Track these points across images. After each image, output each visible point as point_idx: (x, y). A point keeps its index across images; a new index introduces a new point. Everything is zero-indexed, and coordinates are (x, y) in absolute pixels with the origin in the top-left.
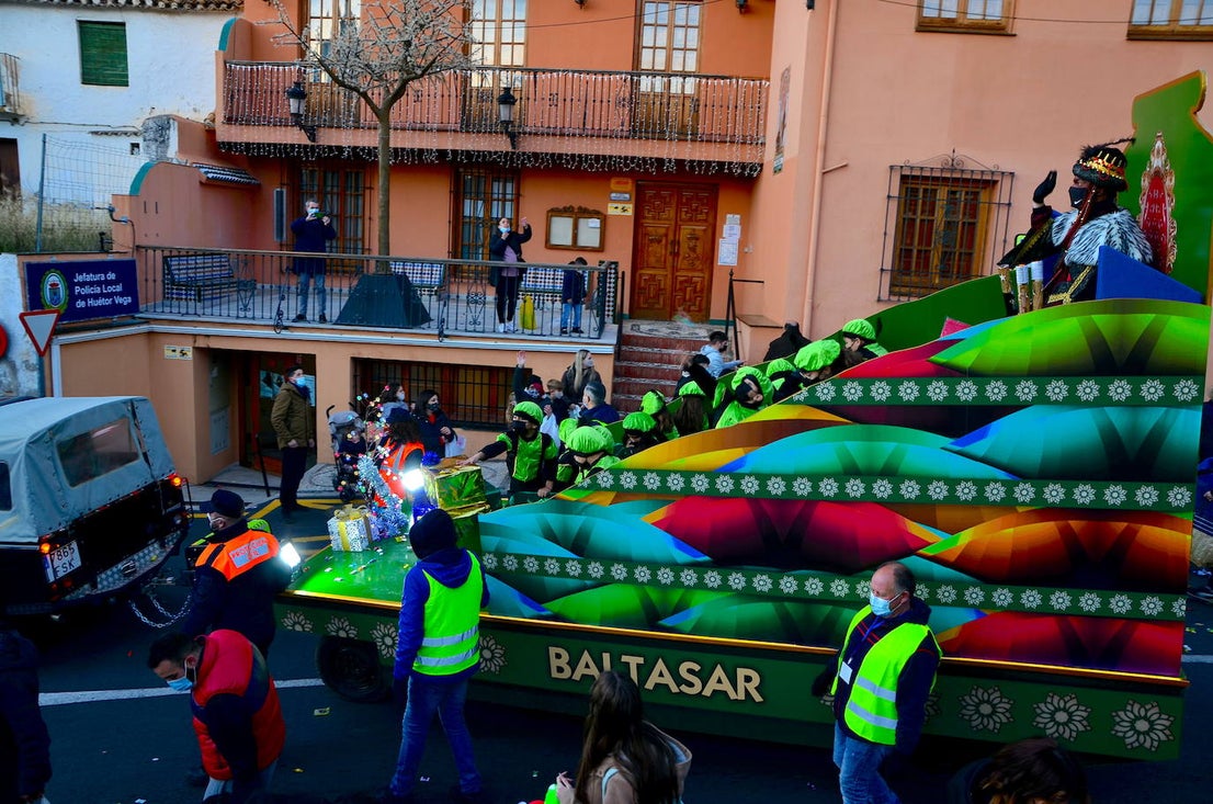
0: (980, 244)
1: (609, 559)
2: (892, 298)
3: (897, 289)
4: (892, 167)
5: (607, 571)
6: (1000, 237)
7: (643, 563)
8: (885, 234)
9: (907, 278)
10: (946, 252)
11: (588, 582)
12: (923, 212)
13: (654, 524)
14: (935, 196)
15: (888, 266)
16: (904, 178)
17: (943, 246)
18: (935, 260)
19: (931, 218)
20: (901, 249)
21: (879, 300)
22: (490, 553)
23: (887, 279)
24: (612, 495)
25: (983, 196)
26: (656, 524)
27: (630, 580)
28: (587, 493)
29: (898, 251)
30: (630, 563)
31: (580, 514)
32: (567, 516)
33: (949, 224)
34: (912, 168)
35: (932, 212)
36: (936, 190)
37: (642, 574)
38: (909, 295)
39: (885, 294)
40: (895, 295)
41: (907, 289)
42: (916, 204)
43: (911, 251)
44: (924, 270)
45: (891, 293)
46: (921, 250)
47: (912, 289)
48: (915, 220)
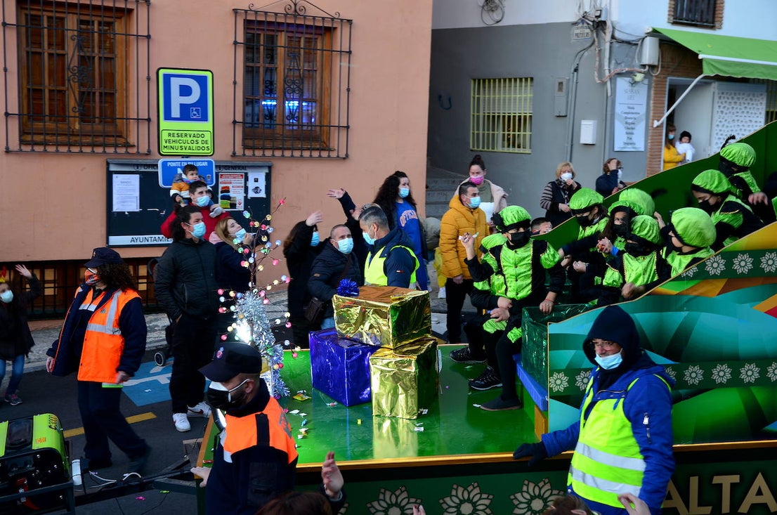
0: (122, 85)
1: (710, 359)
2: (25, 148)
3: (29, 138)
5: (708, 375)
6: (143, 75)
7: (750, 360)
8: (5, 70)
9: (40, 125)
10: (83, 93)
11: (682, 392)
12: (50, 45)
13: (766, 312)
14: (63, 25)
15: (14, 108)
17: (81, 85)
18: (72, 102)
19: (61, 52)
20: (28, 90)
21: (8, 151)
22: (559, 371)
23: (14, 125)
24: (721, 284)
25: (119, 27)
26: (769, 312)
27: (735, 382)
28: (692, 284)
29: (25, 91)
30: (735, 360)
31: (681, 309)
32: (665, 314)
33: (82, 60)
35: (62, 45)
36: (63, 19)
37: (750, 373)
38: (45, 144)
39: (14, 144)
40: (27, 143)
41: (42, 137)
42: (40, 35)
43: (41, 91)
44: (59, 114)
45: (22, 142)
46: (53, 90)
47: (48, 138)
48: (40, 54)
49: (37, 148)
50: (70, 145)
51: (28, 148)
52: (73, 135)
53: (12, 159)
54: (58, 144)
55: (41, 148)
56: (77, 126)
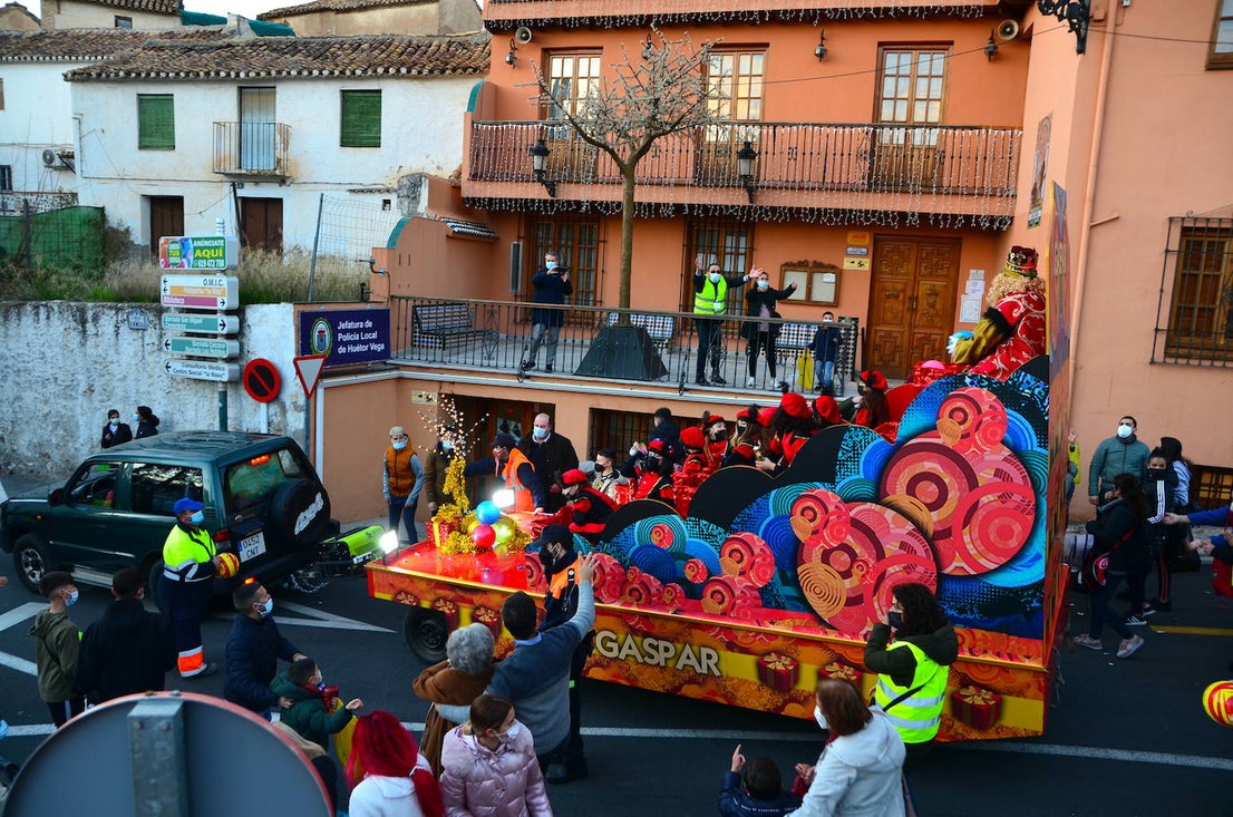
2: (1169, 360)
3: (1174, 351)
4: (1171, 219)
8: (1161, 291)
9: (1185, 340)
12: (1207, 267)
14: (1223, 248)
15: (1164, 325)
16: (1185, 231)
18: (1220, 320)
19: (1216, 273)
20: (1179, 307)
21: (1152, 362)
23: (1162, 340)
29: (1175, 309)
34: (1196, 219)
35: (1218, 267)
36: (1224, 243)
38: (1189, 357)
39: (1159, 356)
40: (1172, 356)
41: (1187, 351)
42: (1199, 258)
43: (1192, 309)
44: (1206, 330)
45: (1167, 354)
46: (1204, 309)
47: (1192, 351)
48: (1197, 275)
49: (1180, 361)
50: (1213, 359)
51: (1173, 360)
52: (1217, 350)
53: (1155, 369)
54: (1201, 358)
55: (1184, 361)
56: (1222, 342)
